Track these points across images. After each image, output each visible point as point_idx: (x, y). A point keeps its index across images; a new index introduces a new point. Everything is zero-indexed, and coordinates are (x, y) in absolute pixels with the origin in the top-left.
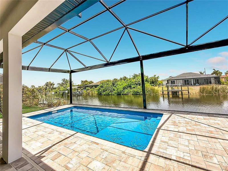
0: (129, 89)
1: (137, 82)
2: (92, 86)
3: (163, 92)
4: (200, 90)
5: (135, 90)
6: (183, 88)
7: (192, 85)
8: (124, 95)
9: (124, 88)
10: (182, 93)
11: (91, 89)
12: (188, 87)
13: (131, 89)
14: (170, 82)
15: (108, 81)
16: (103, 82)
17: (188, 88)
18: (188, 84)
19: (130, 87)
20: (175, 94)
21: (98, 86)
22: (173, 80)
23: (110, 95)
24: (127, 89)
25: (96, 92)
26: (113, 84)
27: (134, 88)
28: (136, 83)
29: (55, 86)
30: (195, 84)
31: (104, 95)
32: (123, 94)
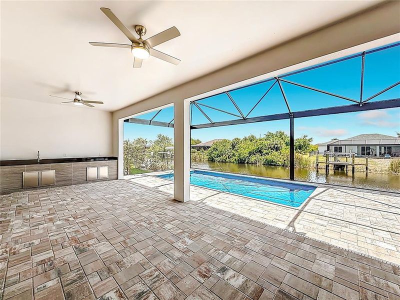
0: (258, 155)
1: (273, 146)
2: (200, 148)
3: (317, 165)
4: (392, 165)
5: (269, 157)
6: (357, 160)
7: (376, 155)
8: (250, 163)
9: (250, 154)
10: (353, 168)
11: (199, 151)
12: (367, 159)
13: (262, 155)
14: (332, 148)
15: (225, 141)
16: (217, 143)
17: (367, 162)
18: (368, 154)
19: (260, 152)
20: (340, 169)
21: (210, 147)
22: (338, 146)
23: (227, 162)
24: (255, 155)
25: (206, 157)
26: (233, 147)
27: (266, 154)
28: (270, 147)
29: (147, 145)
30: (382, 155)
31: (219, 162)
32: (248, 163)
